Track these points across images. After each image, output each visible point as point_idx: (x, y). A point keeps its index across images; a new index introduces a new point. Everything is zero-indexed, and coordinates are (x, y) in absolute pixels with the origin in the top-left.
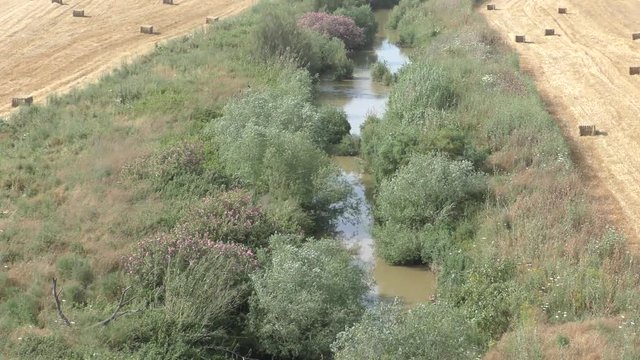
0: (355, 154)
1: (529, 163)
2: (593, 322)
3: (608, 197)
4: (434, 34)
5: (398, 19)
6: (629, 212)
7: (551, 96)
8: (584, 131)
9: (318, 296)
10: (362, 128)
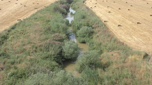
0: (71, 26)
1: (99, 27)
2: (116, 52)
3: (111, 31)
4: (78, 7)
5: (72, 5)
6: (115, 34)
7: (98, 16)
8: (105, 21)
9: (73, 49)
10: (71, 22)
